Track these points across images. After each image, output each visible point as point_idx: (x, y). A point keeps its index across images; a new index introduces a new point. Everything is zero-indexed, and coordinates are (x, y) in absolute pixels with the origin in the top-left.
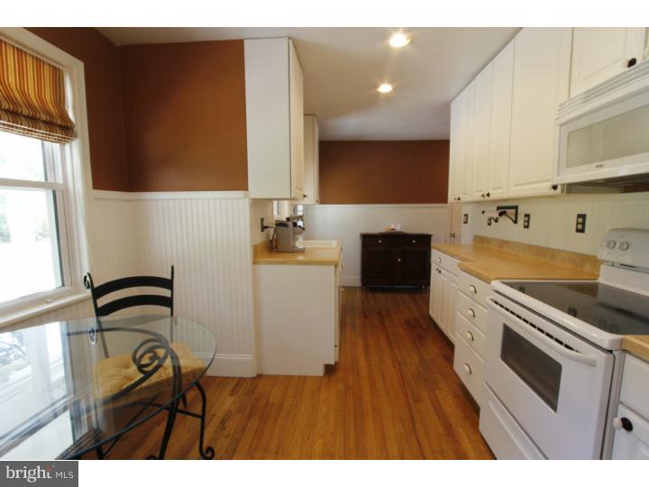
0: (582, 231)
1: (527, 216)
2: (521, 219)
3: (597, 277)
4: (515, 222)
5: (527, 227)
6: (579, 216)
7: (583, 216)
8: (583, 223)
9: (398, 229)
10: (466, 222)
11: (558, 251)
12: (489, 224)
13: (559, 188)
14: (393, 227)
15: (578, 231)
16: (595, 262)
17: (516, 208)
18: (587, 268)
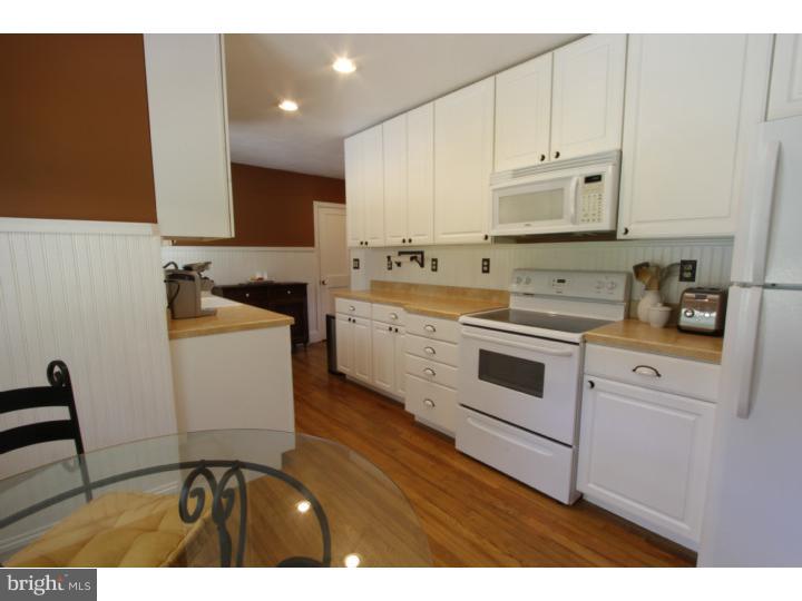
0: (488, 271)
1: (435, 260)
2: (428, 264)
3: (507, 305)
4: (422, 265)
5: (435, 270)
6: (484, 260)
7: (488, 260)
8: (488, 266)
9: (266, 278)
10: (357, 268)
11: (469, 289)
12: (390, 269)
13: (489, 239)
14: (258, 276)
15: (484, 271)
16: (504, 295)
17: (422, 253)
18: (495, 299)
